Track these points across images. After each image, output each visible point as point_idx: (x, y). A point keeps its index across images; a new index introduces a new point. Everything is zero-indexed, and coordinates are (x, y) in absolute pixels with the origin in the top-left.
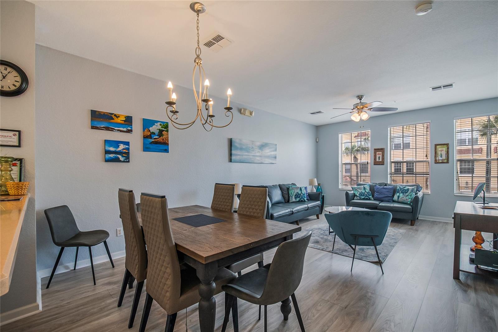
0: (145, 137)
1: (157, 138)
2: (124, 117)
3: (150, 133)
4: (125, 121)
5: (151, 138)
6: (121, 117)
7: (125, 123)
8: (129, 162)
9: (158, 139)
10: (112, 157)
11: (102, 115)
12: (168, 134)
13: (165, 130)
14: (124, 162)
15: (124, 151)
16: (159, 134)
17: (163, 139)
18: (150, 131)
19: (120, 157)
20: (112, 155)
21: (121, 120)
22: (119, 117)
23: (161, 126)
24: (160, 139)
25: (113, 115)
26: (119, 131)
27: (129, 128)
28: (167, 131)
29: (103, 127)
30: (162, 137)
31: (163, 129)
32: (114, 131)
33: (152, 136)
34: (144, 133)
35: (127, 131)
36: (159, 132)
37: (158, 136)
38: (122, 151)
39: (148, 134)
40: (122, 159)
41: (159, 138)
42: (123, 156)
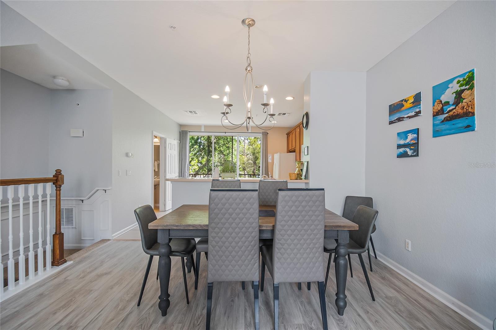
0: (436, 114)
1: (453, 109)
2: (413, 97)
3: (442, 106)
4: (413, 103)
5: (443, 113)
6: (410, 99)
7: (414, 104)
8: (417, 155)
9: (454, 111)
10: (402, 151)
11: (396, 106)
12: (472, 94)
13: (468, 87)
14: (412, 156)
15: (412, 142)
16: (456, 100)
17: (463, 107)
18: (441, 101)
19: (408, 150)
20: (401, 149)
21: (410, 104)
22: (408, 100)
23: (459, 84)
24: (459, 110)
25: (404, 101)
26: (408, 119)
27: (418, 110)
28: (472, 88)
29: (396, 120)
30: (461, 103)
31: (463, 88)
32: (404, 120)
33: (444, 110)
34: (434, 109)
35: (415, 114)
36: (455, 97)
37: (453, 105)
38: (410, 142)
39: (439, 108)
40: (410, 152)
41: (455, 108)
42: (411, 149)
